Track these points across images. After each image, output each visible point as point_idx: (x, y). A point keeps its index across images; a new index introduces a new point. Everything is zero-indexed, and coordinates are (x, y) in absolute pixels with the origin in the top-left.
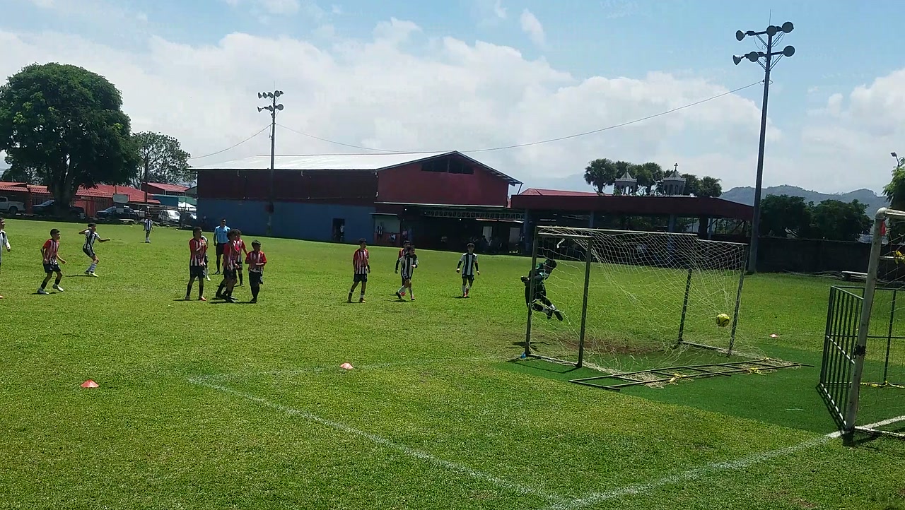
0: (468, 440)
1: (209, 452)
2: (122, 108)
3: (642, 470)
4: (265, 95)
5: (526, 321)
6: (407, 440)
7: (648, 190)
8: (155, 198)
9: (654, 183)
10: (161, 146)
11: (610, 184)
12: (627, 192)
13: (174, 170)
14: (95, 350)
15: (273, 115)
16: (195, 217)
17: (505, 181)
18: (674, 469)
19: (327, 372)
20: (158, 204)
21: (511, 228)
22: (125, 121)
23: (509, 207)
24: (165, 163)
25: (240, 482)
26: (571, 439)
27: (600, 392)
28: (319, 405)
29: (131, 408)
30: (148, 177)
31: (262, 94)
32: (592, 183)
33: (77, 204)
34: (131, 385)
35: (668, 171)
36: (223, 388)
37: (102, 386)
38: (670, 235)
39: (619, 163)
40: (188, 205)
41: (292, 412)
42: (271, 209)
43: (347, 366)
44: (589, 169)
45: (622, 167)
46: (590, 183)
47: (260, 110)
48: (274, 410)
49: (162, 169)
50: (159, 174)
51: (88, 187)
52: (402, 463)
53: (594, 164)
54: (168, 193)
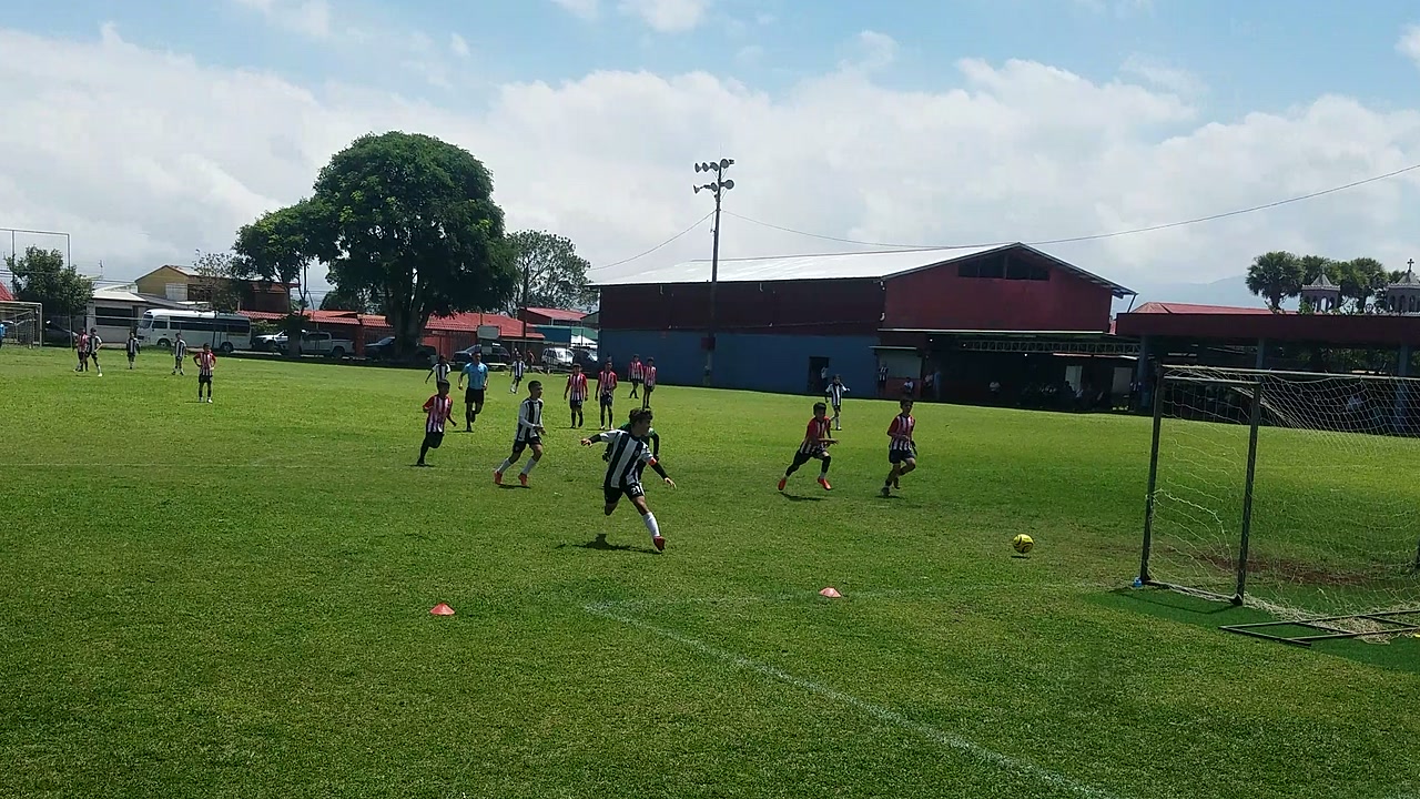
0: (1037, 721)
1: (614, 720)
2: (493, 196)
3: (1349, 783)
4: (705, 167)
5: (1142, 524)
6: (931, 717)
7: (1361, 305)
8: (537, 330)
9: (1370, 293)
10: (548, 251)
11: (1293, 294)
12: (1323, 307)
13: (565, 286)
14: (450, 558)
15: (718, 197)
16: (595, 358)
17: (1105, 291)
18: (1406, 783)
19: (798, 601)
20: (542, 339)
21: (1116, 369)
22: (496, 216)
23: (1113, 332)
24: (553, 278)
25: (662, 769)
26: (1223, 727)
27: (1274, 648)
28: (786, 654)
29: (501, 648)
30: (528, 299)
31: (700, 165)
32: (1260, 293)
33: (427, 342)
34: (500, 612)
35: (1396, 273)
36: (635, 621)
37: (459, 613)
38: (1399, 381)
39: (1307, 259)
40: (586, 341)
41: (741, 663)
42: (710, 344)
43: (831, 592)
44: (1253, 269)
45: (1314, 266)
46: (1257, 293)
47: (696, 190)
48: (714, 659)
49: (548, 288)
50: (543, 294)
51: (444, 316)
52: (923, 753)
53: (1262, 261)
54: (557, 322)
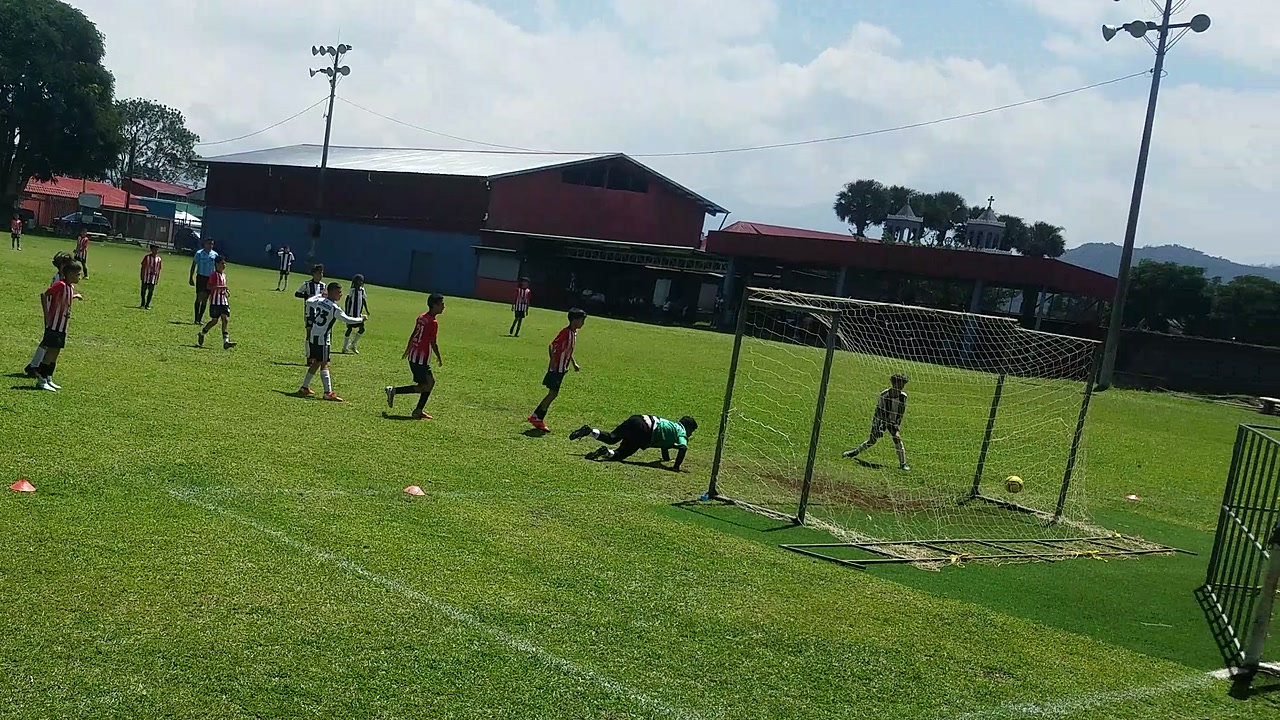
0: (602, 628)
1: (191, 609)
2: (104, 62)
3: (891, 706)
4: (322, 51)
5: (715, 440)
6: (502, 620)
7: (941, 238)
8: (141, 202)
9: (950, 227)
10: (157, 121)
11: (877, 223)
12: (905, 238)
13: (173, 160)
14: (34, 433)
15: (333, 83)
16: (199, 236)
17: (703, 207)
18: (944, 708)
19: (382, 497)
20: (145, 212)
21: (703, 285)
22: (106, 81)
23: (703, 249)
24: (160, 149)
25: (236, 661)
26: (776, 644)
27: (828, 569)
28: (366, 550)
29: (81, 529)
30: (134, 169)
31: (318, 48)
32: (847, 219)
33: (25, 205)
34: (83, 492)
35: (976, 209)
36: (220, 509)
37: (41, 490)
38: (971, 317)
39: (895, 189)
40: (191, 217)
41: (322, 556)
42: (316, 232)
43: (416, 490)
44: (842, 195)
45: (900, 195)
46: (843, 219)
47: (312, 74)
48: (295, 551)
49: (155, 159)
50: (149, 165)
51: (44, 180)
52: (492, 655)
53: (852, 188)
54: (162, 195)
